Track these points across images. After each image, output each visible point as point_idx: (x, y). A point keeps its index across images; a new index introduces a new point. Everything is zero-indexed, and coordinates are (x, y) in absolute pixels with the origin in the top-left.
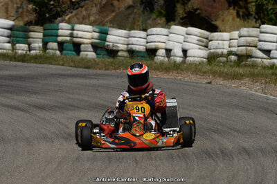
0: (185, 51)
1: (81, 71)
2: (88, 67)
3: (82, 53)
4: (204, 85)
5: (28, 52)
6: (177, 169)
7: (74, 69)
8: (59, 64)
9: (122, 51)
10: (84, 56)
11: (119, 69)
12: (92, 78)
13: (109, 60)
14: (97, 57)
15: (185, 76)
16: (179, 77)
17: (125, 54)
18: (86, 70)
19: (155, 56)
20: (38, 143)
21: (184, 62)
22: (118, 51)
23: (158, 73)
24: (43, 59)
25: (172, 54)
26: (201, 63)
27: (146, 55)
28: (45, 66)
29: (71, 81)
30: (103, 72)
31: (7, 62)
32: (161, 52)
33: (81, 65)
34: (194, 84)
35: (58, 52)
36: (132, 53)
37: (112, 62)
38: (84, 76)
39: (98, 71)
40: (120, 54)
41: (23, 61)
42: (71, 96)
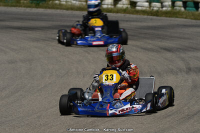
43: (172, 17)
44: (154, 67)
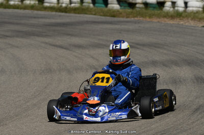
0: (186, 3)
1: (109, 19)
2: (114, 16)
3: (109, 6)
4: (200, 28)
5: (69, 5)
6: (179, 91)
7: (103, 17)
8: (92, 14)
9: (139, 3)
10: (111, 8)
11: (136, 17)
12: (116, 24)
13: (129, 10)
14: (121, 9)
15: (186, 21)
16: (182, 23)
17: (142, 6)
18: (112, 18)
19: (164, 7)
20: (77, 73)
21: (185, 11)
22: (136, 4)
23: (165, 19)
24: (80, 10)
25: (176, 5)
26: (197, 12)
27: (157, 6)
28: (82, 15)
29: (101, 26)
30: (125, 19)
31: (54, 13)
32: (168, 4)
33: (108, 14)
34: (193, 28)
35: (91, 5)
36: (146, 5)
37: (132, 12)
38: (111, 23)
39: (122, 19)
40: (137, 5)
41: (66, 12)
42: (101, 38)
43: (81, 14)
44: (63, 64)
